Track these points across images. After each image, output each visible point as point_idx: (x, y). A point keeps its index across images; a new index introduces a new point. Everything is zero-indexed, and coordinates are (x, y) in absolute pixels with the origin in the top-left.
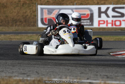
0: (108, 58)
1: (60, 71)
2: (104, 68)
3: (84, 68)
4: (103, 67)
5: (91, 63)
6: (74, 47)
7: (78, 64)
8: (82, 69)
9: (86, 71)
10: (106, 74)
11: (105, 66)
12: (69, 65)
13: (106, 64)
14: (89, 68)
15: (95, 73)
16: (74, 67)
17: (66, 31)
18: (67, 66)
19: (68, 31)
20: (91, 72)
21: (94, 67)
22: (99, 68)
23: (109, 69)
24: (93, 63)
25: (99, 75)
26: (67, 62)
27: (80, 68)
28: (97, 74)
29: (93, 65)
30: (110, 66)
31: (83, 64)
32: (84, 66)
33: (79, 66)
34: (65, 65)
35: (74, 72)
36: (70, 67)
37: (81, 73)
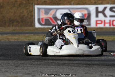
0: (109, 58)
1: (64, 71)
2: (108, 68)
3: (87, 68)
4: (106, 67)
5: (93, 62)
6: (78, 47)
7: (80, 64)
8: (85, 69)
9: (90, 71)
10: (111, 74)
11: (108, 66)
12: (72, 65)
13: (108, 64)
14: (92, 68)
15: (100, 73)
16: (77, 67)
17: (71, 31)
18: (70, 66)
19: (72, 31)
20: (96, 72)
21: (97, 67)
22: (103, 68)
23: (113, 69)
24: (96, 63)
25: (104, 75)
26: (70, 62)
27: (84, 68)
28: (102, 73)
29: (96, 65)
30: (113, 66)
31: (86, 64)
32: (87, 66)
33: (83, 66)
34: (68, 65)
35: (79, 72)
36: (73, 67)
37: (85, 73)
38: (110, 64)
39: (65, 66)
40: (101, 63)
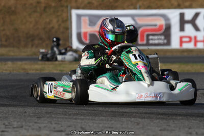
2: (201, 121)
3: (164, 121)
4: (199, 119)
5: (175, 111)
7: (152, 114)
8: (161, 122)
9: (169, 126)
11: (202, 117)
12: (137, 115)
14: (173, 122)
15: (187, 129)
16: (146, 120)
20: (180, 129)
21: (182, 119)
22: (193, 121)
24: (179, 111)
25: (194, 133)
27: (158, 121)
28: (190, 131)
29: (180, 115)
31: (162, 114)
32: (165, 117)
33: (156, 117)
35: (149, 127)
37: (161, 130)
39: (124, 117)
40: (190, 111)
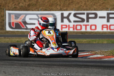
1: (26, 71)
3: (47, 68)
4: (65, 67)
5: (53, 63)
7: (41, 64)
9: (49, 71)
11: (67, 66)
12: (34, 65)
13: (67, 65)
14: (52, 69)
16: (38, 68)
18: (32, 66)
21: (56, 67)
22: (62, 68)
23: (71, 69)
24: (56, 63)
27: (44, 68)
29: (55, 65)
30: (71, 66)
31: (46, 65)
32: (48, 66)
33: (43, 66)
34: (30, 65)
36: (35, 68)
38: (69, 65)
39: (27, 66)
40: (61, 63)
